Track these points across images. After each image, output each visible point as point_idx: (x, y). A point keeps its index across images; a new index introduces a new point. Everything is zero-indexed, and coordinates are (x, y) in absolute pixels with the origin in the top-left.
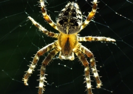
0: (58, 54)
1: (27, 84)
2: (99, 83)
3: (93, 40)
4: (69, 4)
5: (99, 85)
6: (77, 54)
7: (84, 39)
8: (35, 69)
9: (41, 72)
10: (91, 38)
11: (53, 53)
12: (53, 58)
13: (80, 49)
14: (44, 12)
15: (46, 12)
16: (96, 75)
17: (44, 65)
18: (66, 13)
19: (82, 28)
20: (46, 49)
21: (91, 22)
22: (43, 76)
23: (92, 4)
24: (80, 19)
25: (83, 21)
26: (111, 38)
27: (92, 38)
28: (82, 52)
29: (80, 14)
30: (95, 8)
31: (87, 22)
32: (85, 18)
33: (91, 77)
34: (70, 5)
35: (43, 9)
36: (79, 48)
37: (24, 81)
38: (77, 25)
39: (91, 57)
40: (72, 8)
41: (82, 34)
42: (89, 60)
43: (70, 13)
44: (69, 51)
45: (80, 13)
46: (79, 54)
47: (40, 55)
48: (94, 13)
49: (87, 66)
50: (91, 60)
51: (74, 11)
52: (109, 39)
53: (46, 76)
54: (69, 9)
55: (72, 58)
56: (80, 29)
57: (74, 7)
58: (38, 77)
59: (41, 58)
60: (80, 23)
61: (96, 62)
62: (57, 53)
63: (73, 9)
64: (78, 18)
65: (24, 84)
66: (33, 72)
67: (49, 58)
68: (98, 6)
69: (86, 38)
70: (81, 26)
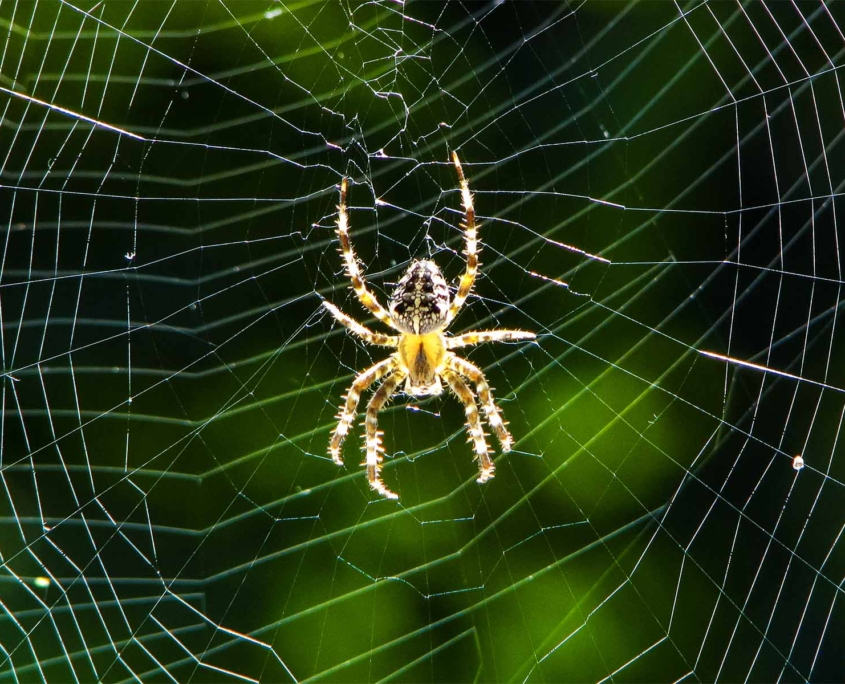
0: (404, 383)
1: (340, 463)
2: (504, 438)
3: (481, 340)
4: (414, 266)
5: (507, 443)
6: (446, 379)
7: (459, 341)
8: (353, 423)
9: (368, 429)
10: (476, 337)
11: (391, 384)
12: (390, 393)
13: (453, 367)
14: (359, 285)
15: (364, 286)
16: (495, 420)
17: (372, 410)
18: (410, 288)
19: (451, 317)
20: (374, 375)
21: (469, 300)
22: (373, 436)
23: (465, 257)
24: (444, 297)
25: (452, 298)
26: (524, 330)
27: (478, 337)
28: (458, 373)
29: (442, 286)
30: (473, 265)
31: (460, 301)
32: (456, 292)
33: (483, 426)
34: (418, 268)
35: (357, 279)
36: (449, 364)
37: (330, 456)
38: (436, 310)
39: (479, 380)
40: (421, 275)
41: (455, 329)
42: (473, 387)
43: (419, 286)
44: (426, 372)
45: (443, 282)
46: (452, 378)
47: (360, 390)
48: (471, 276)
49: (469, 401)
50: (480, 388)
51: (427, 279)
52: (518, 334)
53: (379, 436)
54: (415, 278)
55: (436, 390)
56: (444, 319)
57: (427, 270)
58: (362, 442)
59: (365, 396)
60: (443, 306)
61: (492, 392)
62: (398, 382)
63: (425, 276)
64: (439, 296)
65: (332, 464)
66: (349, 430)
67: (382, 394)
68: (480, 260)
69: (465, 339)
70: (448, 311)
